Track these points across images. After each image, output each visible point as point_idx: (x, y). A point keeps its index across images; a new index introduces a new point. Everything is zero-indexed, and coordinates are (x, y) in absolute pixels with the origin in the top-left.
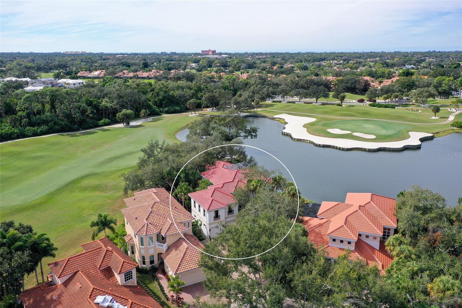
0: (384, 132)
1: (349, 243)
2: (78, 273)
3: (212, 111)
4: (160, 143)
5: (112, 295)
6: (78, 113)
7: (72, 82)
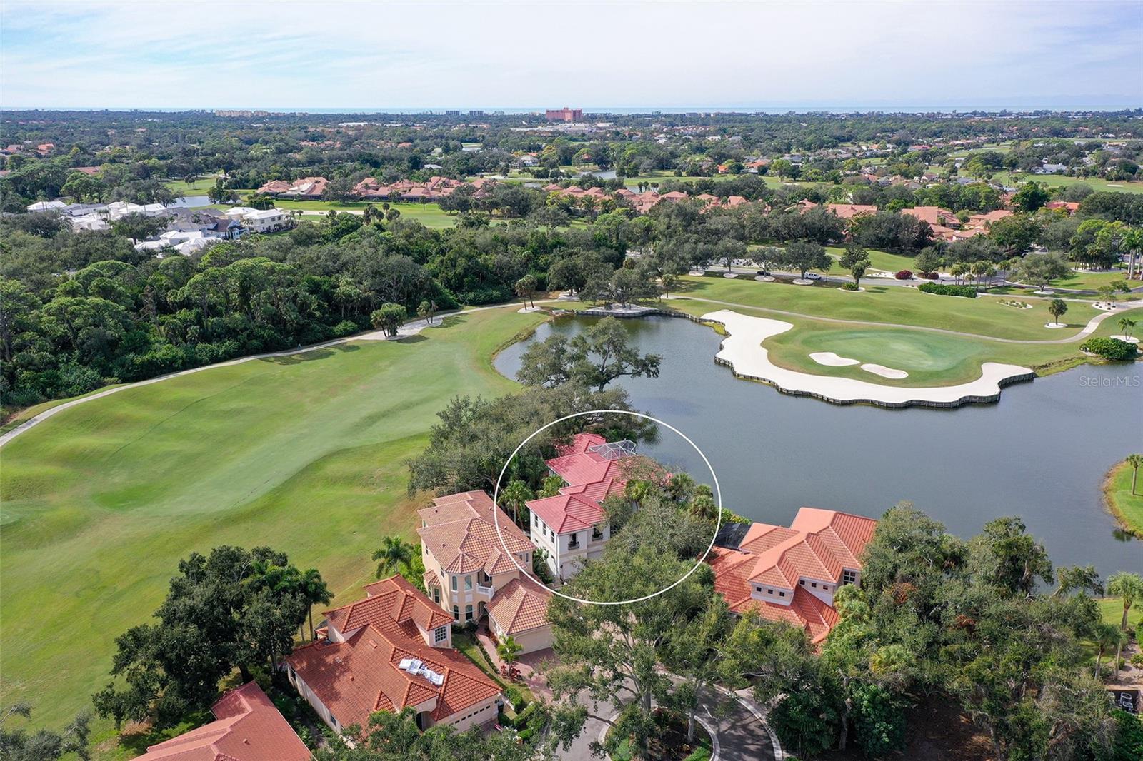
0: (928, 364)
1: (782, 594)
2: (369, 627)
3: (569, 300)
4: (473, 400)
5: (422, 659)
6: (293, 311)
7: (257, 217)
